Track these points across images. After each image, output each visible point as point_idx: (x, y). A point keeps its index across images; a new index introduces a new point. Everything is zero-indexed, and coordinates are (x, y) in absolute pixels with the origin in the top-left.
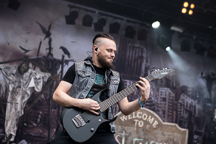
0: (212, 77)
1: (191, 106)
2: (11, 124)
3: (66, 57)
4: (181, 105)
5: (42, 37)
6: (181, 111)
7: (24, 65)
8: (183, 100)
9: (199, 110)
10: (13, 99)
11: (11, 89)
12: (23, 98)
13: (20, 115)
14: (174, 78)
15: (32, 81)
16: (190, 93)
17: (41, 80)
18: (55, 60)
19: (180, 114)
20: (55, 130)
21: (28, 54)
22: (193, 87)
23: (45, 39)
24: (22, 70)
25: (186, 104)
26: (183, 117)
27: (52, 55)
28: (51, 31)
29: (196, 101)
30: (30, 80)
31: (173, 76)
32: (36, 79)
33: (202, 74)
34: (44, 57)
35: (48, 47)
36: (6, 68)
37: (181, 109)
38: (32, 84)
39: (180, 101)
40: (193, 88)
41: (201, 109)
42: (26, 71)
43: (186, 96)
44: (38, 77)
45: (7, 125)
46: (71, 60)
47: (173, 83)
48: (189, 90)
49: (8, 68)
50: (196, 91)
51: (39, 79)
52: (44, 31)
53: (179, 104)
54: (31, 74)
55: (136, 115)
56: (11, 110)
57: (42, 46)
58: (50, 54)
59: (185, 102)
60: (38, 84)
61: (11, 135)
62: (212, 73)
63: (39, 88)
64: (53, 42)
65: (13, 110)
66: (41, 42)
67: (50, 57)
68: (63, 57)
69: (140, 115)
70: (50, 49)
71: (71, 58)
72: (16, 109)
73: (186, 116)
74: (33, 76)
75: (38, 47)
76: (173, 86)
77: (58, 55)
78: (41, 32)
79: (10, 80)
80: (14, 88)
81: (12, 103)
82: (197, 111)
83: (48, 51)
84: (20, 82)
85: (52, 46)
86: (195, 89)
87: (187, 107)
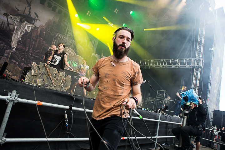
2: (15, 43)
3: (36, 18)
5: (27, 6)
7: (23, 19)
10: (16, 32)
11: (16, 28)
12: (21, 33)
13: (19, 40)
15: (26, 27)
17: (30, 28)
18: (31, 17)
20: (28, 47)
21: (19, 11)
23: (28, 7)
24: (23, 21)
27: (30, 15)
28: (31, 4)
30: (26, 26)
32: (28, 26)
34: (27, 15)
35: (29, 11)
36: (14, 18)
38: (26, 28)
42: (24, 22)
44: (29, 26)
45: (12, 43)
46: (38, 20)
49: (16, 18)
51: (30, 27)
52: (28, 3)
54: (26, 24)
55: (67, 50)
56: (15, 37)
57: (26, 10)
58: (29, 14)
60: (29, 29)
61: (14, 47)
63: (29, 31)
64: (31, 9)
65: (16, 37)
66: (26, 8)
67: (29, 16)
68: (35, 17)
69: (68, 50)
70: (30, 12)
71: (39, 19)
72: (17, 37)
74: (27, 25)
75: (24, 10)
77: (33, 16)
78: (27, 3)
79: (16, 24)
80: (17, 28)
81: (15, 34)
83: (29, 13)
84: (21, 26)
85: (31, 11)
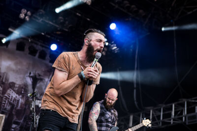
0: (38, 77)
1: (15, 99)
4: (6, 98)
6: (4, 104)
8: (9, 94)
9: (21, 104)
14: (5, 74)
16: (17, 89)
19: (4, 106)
22: (20, 83)
25: (10, 98)
26: (5, 109)
29: (21, 96)
31: (4, 73)
33: (30, 73)
37: (5, 101)
39: (6, 95)
40: (20, 85)
41: (24, 103)
43: (12, 91)
47: (3, 79)
48: (16, 86)
50: (22, 88)
53: (4, 98)
59: (11, 96)
62: (38, 74)
73: (8, 108)
76: (2, 81)
82: (20, 104)
86: (22, 86)
87: (11, 100)
